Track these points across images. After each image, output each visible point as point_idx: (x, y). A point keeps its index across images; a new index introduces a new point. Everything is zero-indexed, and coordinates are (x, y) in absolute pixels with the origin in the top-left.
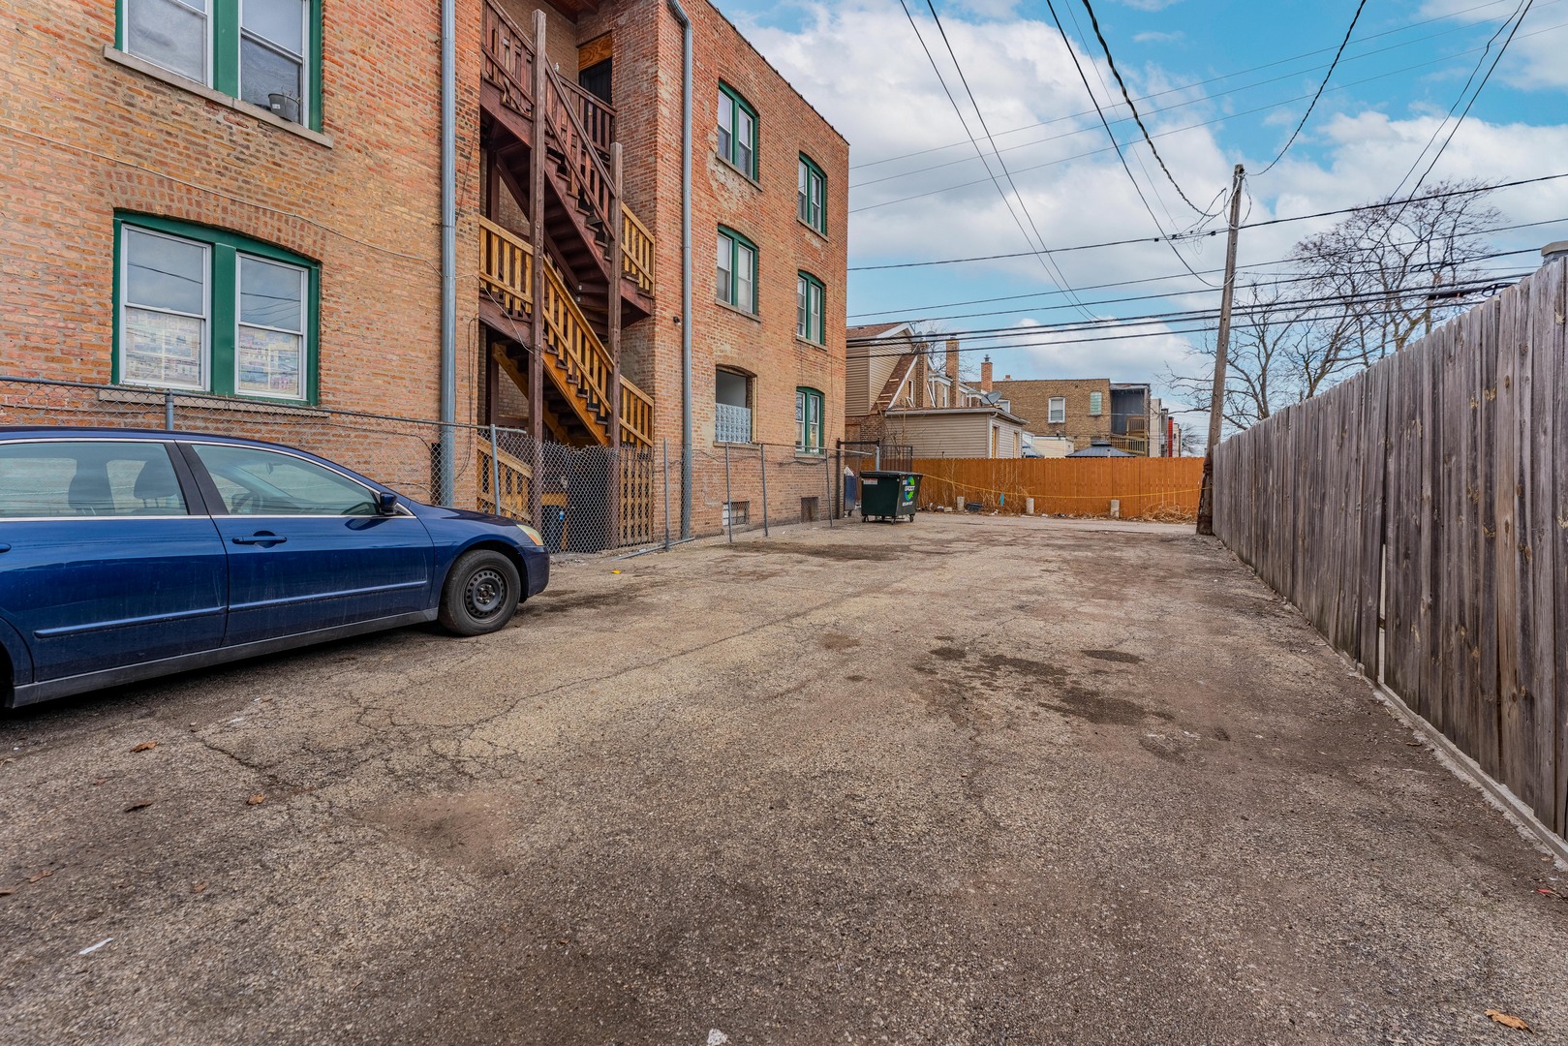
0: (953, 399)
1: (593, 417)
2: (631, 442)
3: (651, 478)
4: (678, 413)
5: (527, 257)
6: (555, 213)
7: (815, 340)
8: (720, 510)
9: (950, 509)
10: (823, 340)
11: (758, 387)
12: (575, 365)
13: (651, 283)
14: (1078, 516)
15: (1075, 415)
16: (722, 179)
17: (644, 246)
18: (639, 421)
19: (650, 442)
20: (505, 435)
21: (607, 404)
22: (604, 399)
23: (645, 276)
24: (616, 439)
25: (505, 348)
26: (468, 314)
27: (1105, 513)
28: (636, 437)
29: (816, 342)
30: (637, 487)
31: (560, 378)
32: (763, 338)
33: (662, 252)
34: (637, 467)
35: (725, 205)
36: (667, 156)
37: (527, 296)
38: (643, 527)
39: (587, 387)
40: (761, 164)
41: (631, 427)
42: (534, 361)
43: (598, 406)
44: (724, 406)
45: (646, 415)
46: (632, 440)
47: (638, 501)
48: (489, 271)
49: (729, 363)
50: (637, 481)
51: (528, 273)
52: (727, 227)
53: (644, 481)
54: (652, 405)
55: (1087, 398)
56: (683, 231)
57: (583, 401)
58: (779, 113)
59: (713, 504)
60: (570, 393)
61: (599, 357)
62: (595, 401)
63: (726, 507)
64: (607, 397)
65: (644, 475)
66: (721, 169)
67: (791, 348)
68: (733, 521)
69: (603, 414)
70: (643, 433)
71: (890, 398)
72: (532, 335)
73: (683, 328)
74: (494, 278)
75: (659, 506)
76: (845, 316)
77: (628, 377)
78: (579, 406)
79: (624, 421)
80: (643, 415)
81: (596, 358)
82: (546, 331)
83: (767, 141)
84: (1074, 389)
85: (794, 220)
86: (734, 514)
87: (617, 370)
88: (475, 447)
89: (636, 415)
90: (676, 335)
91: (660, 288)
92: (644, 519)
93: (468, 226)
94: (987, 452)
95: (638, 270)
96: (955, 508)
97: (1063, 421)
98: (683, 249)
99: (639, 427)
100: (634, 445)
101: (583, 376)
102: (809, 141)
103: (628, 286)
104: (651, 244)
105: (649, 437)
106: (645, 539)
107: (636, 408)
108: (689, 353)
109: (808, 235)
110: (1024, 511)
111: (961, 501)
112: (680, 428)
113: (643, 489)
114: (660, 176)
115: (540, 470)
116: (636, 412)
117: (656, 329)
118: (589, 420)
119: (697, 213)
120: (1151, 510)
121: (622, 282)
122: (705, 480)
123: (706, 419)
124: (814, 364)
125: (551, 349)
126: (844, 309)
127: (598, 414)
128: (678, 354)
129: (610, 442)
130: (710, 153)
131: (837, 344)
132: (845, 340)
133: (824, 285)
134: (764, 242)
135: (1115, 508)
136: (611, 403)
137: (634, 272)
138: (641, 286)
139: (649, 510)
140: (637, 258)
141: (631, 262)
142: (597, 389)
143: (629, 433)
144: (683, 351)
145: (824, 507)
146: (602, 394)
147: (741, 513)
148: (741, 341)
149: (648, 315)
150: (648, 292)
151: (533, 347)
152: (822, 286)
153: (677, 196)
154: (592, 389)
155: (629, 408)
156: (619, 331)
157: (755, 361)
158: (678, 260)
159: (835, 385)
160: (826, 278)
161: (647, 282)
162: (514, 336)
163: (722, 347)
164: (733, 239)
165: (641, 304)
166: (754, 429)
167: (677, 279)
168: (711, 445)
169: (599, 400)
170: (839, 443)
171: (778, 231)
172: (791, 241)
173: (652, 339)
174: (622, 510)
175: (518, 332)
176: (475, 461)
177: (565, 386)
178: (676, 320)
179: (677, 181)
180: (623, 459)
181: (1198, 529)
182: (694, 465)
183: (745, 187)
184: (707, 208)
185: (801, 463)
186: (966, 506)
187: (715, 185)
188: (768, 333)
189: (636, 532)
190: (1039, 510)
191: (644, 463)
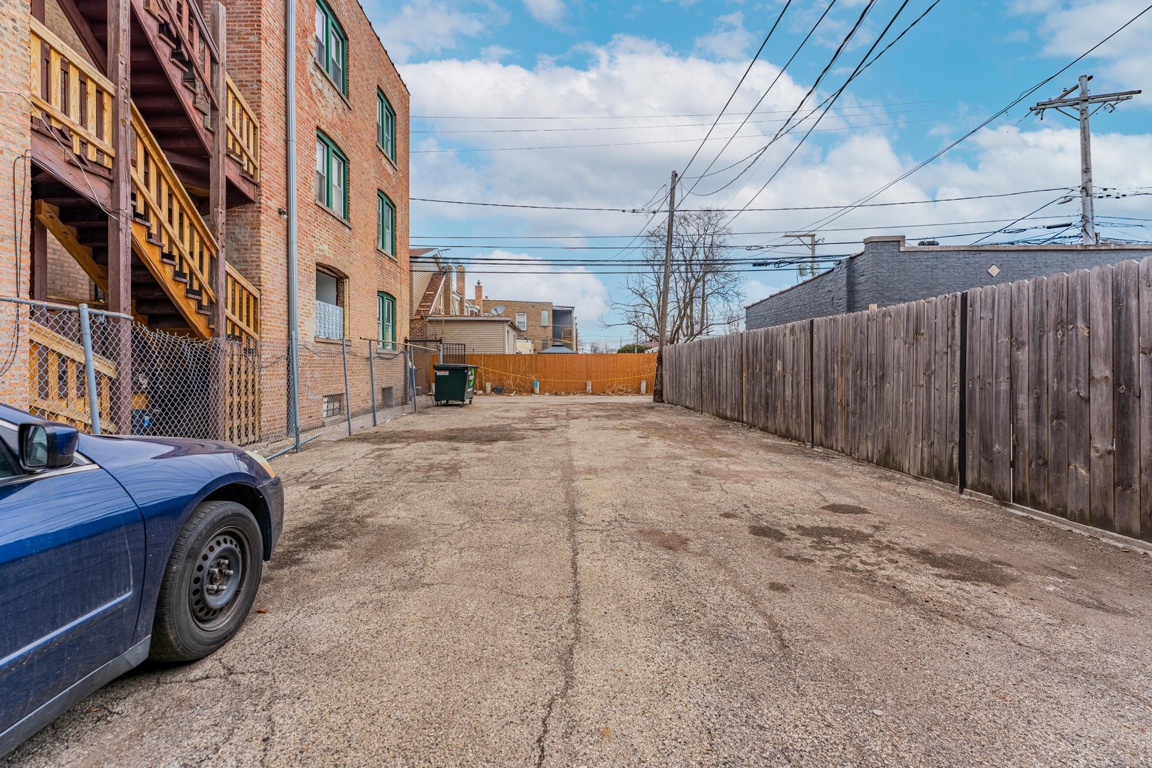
0: (462, 311)
1: (193, 305)
2: (236, 336)
3: (256, 373)
4: (283, 307)
5: (106, 97)
6: (143, 57)
7: (388, 251)
8: (319, 403)
9: (481, 392)
10: (394, 252)
11: (350, 288)
12: (171, 241)
13: (255, 168)
14: (568, 393)
15: (532, 326)
16: (320, 85)
17: (248, 127)
18: (245, 313)
19: (256, 336)
20: (102, 319)
21: (210, 292)
22: (207, 286)
23: (249, 160)
24: (222, 332)
25: (57, 209)
26: (12, 147)
27: (583, 391)
28: (241, 330)
29: (389, 253)
30: (243, 384)
31: (152, 256)
32: (353, 244)
33: (266, 138)
34: (243, 362)
35: (322, 111)
36: (270, 41)
37: (106, 144)
38: (250, 427)
39: (186, 270)
40: (350, 85)
41: (236, 319)
42: (119, 229)
43: (199, 293)
44: (322, 303)
45: (252, 305)
46: (237, 334)
47: (244, 398)
48: (47, 98)
49: (326, 262)
50: (243, 377)
51: (107, 116)
52: (324, 133)
53: (251, 377)
54: (258, 296)
55: (539, 314)
56: (287, 123)
57: (182, 286)
58: (363, 44)
59: (316, 397)
60: (165, 274)
61: (201, 239)
62: (196, 287)
63: (326, 400)
64: (211, 283)
65: (250, 370)
66: (318, 74)
67: (373, 256)
68: (330, 413)
69: (205, 303)
70: (248, 325)
71: (430, 307)
72: (115, 196)
73: (288, 221)
74: (55, 107)
75: (267, 402)
76: (408, 237)
77: (233, 263)
78: (176, 292)
79: (228, 312)
80: (248, 307)
81: (196, 238)
82: (134, 197)
83: (354, 66)
84: (532, 308)
85: (374, 145)
86: (331, 407)
87: (222, 256)
88: (25, 335)
89: (241, 307)
90: (281, 227)
91: (265, 175)
92: (251, 418)
93: (11, 24)
94: (504, 349)
95: (242, 150)
96: (484, 389)
97: (525, 329)
98: (287, 142)
99: (245, 319)
100: (240, 338)
101: (181, 257)
102: (384, 78)
103: (231, 165)
104: (255, 127)
105: (256, 330)
106: (252, 438)
107: (241, 299)
108: (294, 247)
109: (384, 161)
110: (532, 391)
111: (488, 386)
112: (286, 322)
113: (250, 386)
114: (263, 58)
115: (127, 368)
116: (241, 303)
117: (262, 218)
118: (188, 308)
119: (299, 111)
120: (609, 388)
121: (226, 160)
122: (308, 375)
123: (308, 315)
124: (389, 272)
125: (140, 217)
126: (407, 230)
127: (199, 302)
128: (283, 247)
129: (214, 332)
130: (309, 56)
131: (403, 257)
132: (408, 256)
133: (395, 207)
134: (353, 156)
135: (589, 388)
136: (216, 291)
137: (238, 151)
138: (245, 168)
139: (255, 409)
140: (241, 136)
141: (235, 139)
142: (198, 273)
143: (234, 324)
144: (288, 244)
145: (398, 394)
146: (205, 279)
147: (337, 405)
148: (337, 243)
149: (251, 202)
150: (252, 177)
151: (117, 212)
152: (393, 207)
153: (281, 86)
154: (192, 273)
155: (234, 299)
156: (224, 212)
157: (347, 264)
158: (283, 152)
159: (403, 292)
160: (397, 202)
161: (251, 167)
162: (86, 192)
163: (321, 247)
164: (328, 146)
165: (245, 188)
166: (346, 326)
167: (281, 170)
168: (313, 341)
169: (201, 286)
170: (406, 341)
171: (363, 150)
172: (372, 162)
173: (256, 227)
174: (228, 411)
175: (96, 191)
176: (26, 356)
177: (159, 266)
178: (280, 212)
179: (281, 71)
180: (228, 354)
181: (654, 399)
182: (298, 360)
183: (338, 99)
184: (307, 108)
185: (381, 358)
186: (493, 390)
187: (314, 89)
188: (357, 240)
189: (243, 432)
190: (542, 392)
191: (250, 358)
